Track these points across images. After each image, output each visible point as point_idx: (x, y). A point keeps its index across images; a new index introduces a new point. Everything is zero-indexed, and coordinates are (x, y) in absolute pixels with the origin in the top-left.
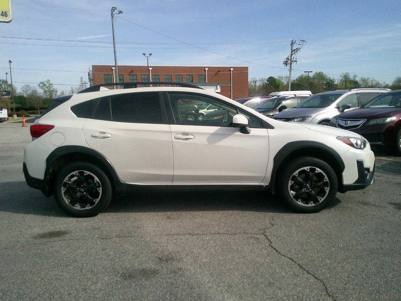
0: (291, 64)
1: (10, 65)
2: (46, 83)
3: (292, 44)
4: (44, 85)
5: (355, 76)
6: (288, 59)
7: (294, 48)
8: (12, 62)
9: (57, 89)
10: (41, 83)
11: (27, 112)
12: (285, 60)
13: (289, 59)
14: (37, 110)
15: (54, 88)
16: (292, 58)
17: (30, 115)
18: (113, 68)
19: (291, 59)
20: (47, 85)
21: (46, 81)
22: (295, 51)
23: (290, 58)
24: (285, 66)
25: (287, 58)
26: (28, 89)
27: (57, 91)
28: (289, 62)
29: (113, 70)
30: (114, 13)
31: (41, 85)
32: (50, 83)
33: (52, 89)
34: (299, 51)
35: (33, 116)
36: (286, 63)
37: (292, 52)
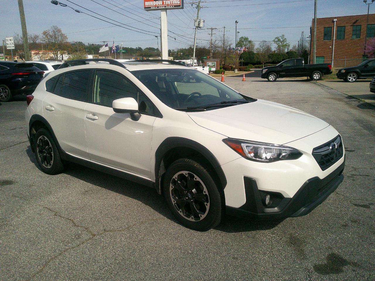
1: (236, 25)
2: (280, 38)
4: (279, 40)
8: (238, 22)
9: (290, 44)
10: (276, 38)
11: (254, 66)
14: (262, 64)
15: (287, 42)
17: (251, 69)
18: (334, 20)
20: (282, 40)
21: (280, 37)
26: (264, 44)
27: (289, 46)
29: (334, 21)
31: (276, 40)
32: (284, 38)
33: (285, 43)
35: (253, 70)
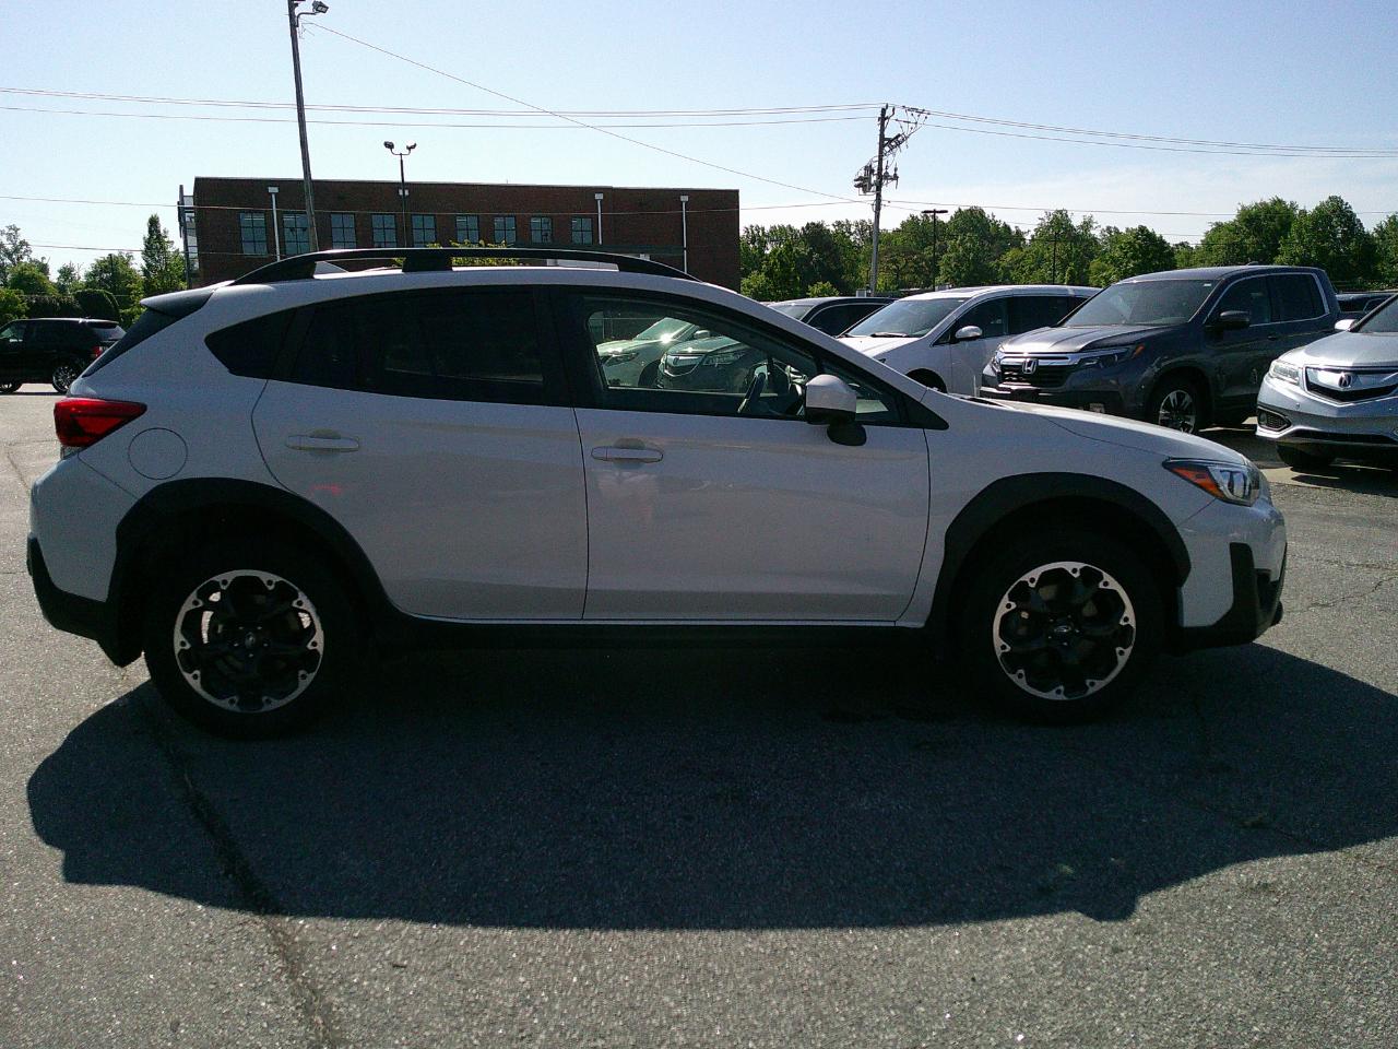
0: (879, 189)
3: (883, 119)
5: (1087, 225)
6: (869, 169)
7: (889, 134)
9: (45, 262)
12: (862, 173)
13: (872, 171)
15: (34, 257)
16: (884, 167)
18: (271, 191)
19: (880, 169)
20: (9, 246)
22: (893, 144)
23: (875, 166)
24: (861, 193)
25: (866, 168)
28: (874, 178)
29: (271, 196)
30: (297, 11)
32: (21, 238)
33: (25, 259)
34: (903, 145)
36: (863, 184)
37: (882, 146)
